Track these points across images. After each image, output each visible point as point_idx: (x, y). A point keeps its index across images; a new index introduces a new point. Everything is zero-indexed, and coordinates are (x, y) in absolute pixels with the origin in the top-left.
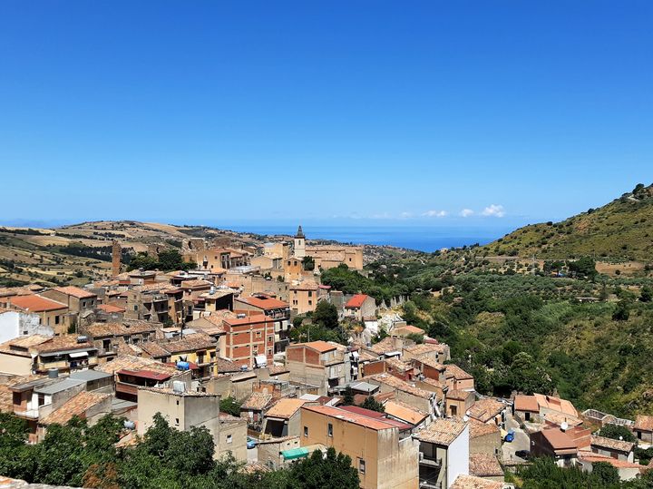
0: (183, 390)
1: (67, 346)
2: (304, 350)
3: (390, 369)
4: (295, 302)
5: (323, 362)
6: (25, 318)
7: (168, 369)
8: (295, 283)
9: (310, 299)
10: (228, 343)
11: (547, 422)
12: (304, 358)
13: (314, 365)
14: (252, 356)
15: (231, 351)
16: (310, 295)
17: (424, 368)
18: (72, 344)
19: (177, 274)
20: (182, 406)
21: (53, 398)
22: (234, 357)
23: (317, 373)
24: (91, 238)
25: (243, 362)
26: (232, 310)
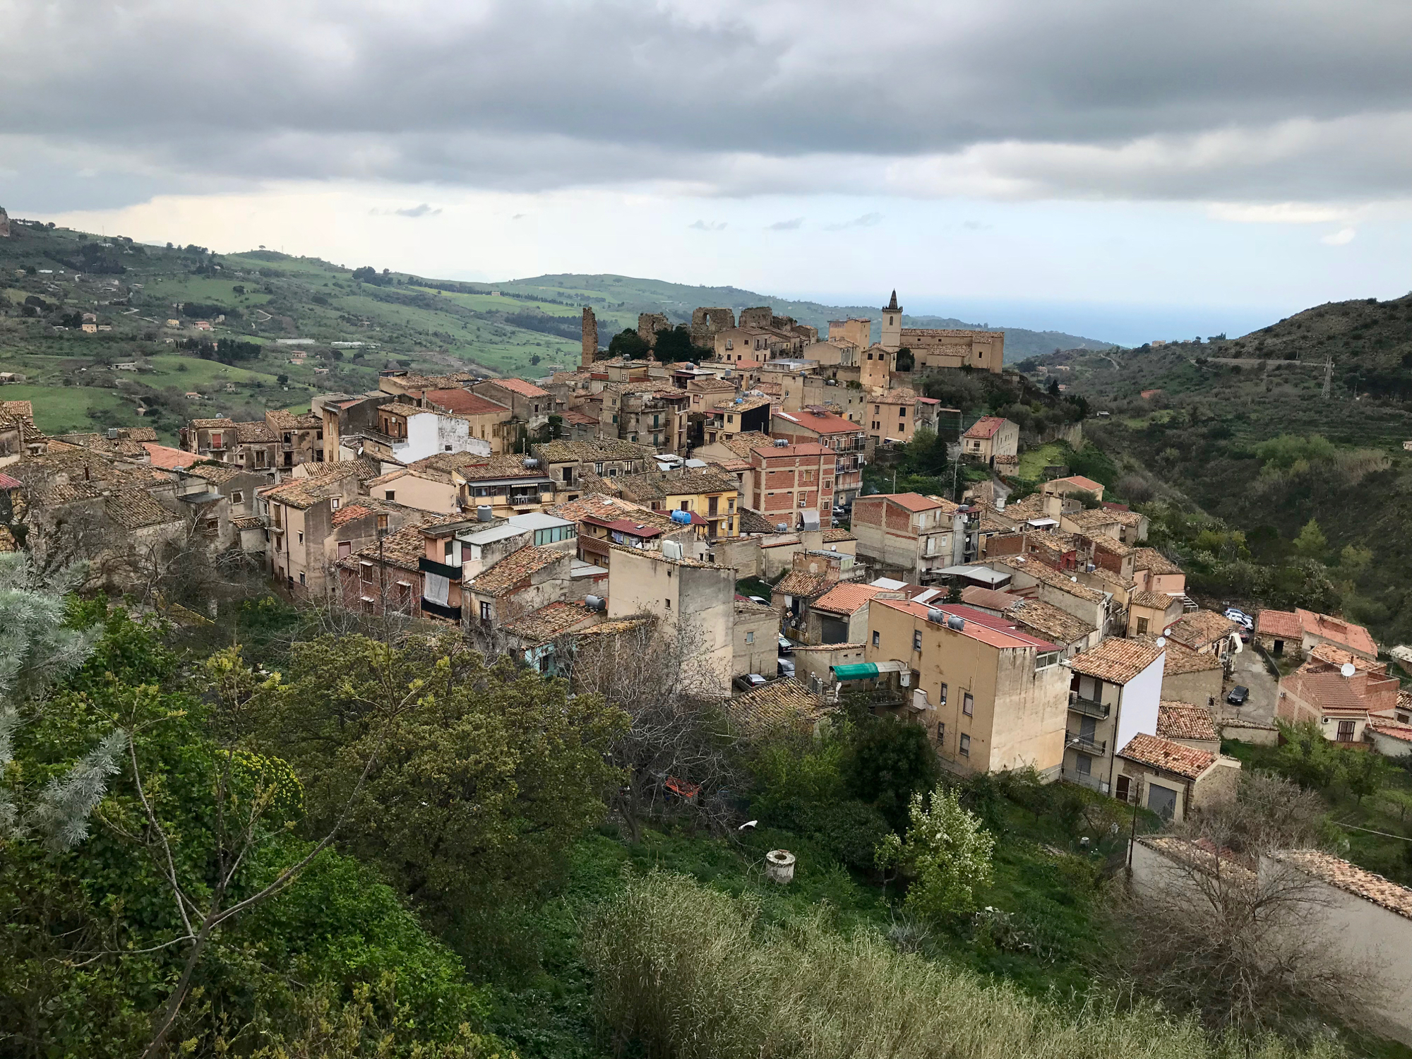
0: (678, 557)
1: (508, 472)
2: (885, 505)
3: (1034, 548)
4: (876, 425)
5: (915, 529)
6: (448, 425)
7: (659, 520)
8: (878, 391)
9: (903, 420)
10: (757, 484)
11: (1315, 659)
12: (884, 519)
13: (899, 532)
14: (795, 510)
15: (763, 499)
16: (903, 412)
17: (1096, 550)
18: (516, 471)
19: (682, 367)
20: (675, 581)
21: (483, 552)
22: (766, 509)
23: (903, 546)
24: (553, 302)
25: (781, 517)
26: (766, 432)
